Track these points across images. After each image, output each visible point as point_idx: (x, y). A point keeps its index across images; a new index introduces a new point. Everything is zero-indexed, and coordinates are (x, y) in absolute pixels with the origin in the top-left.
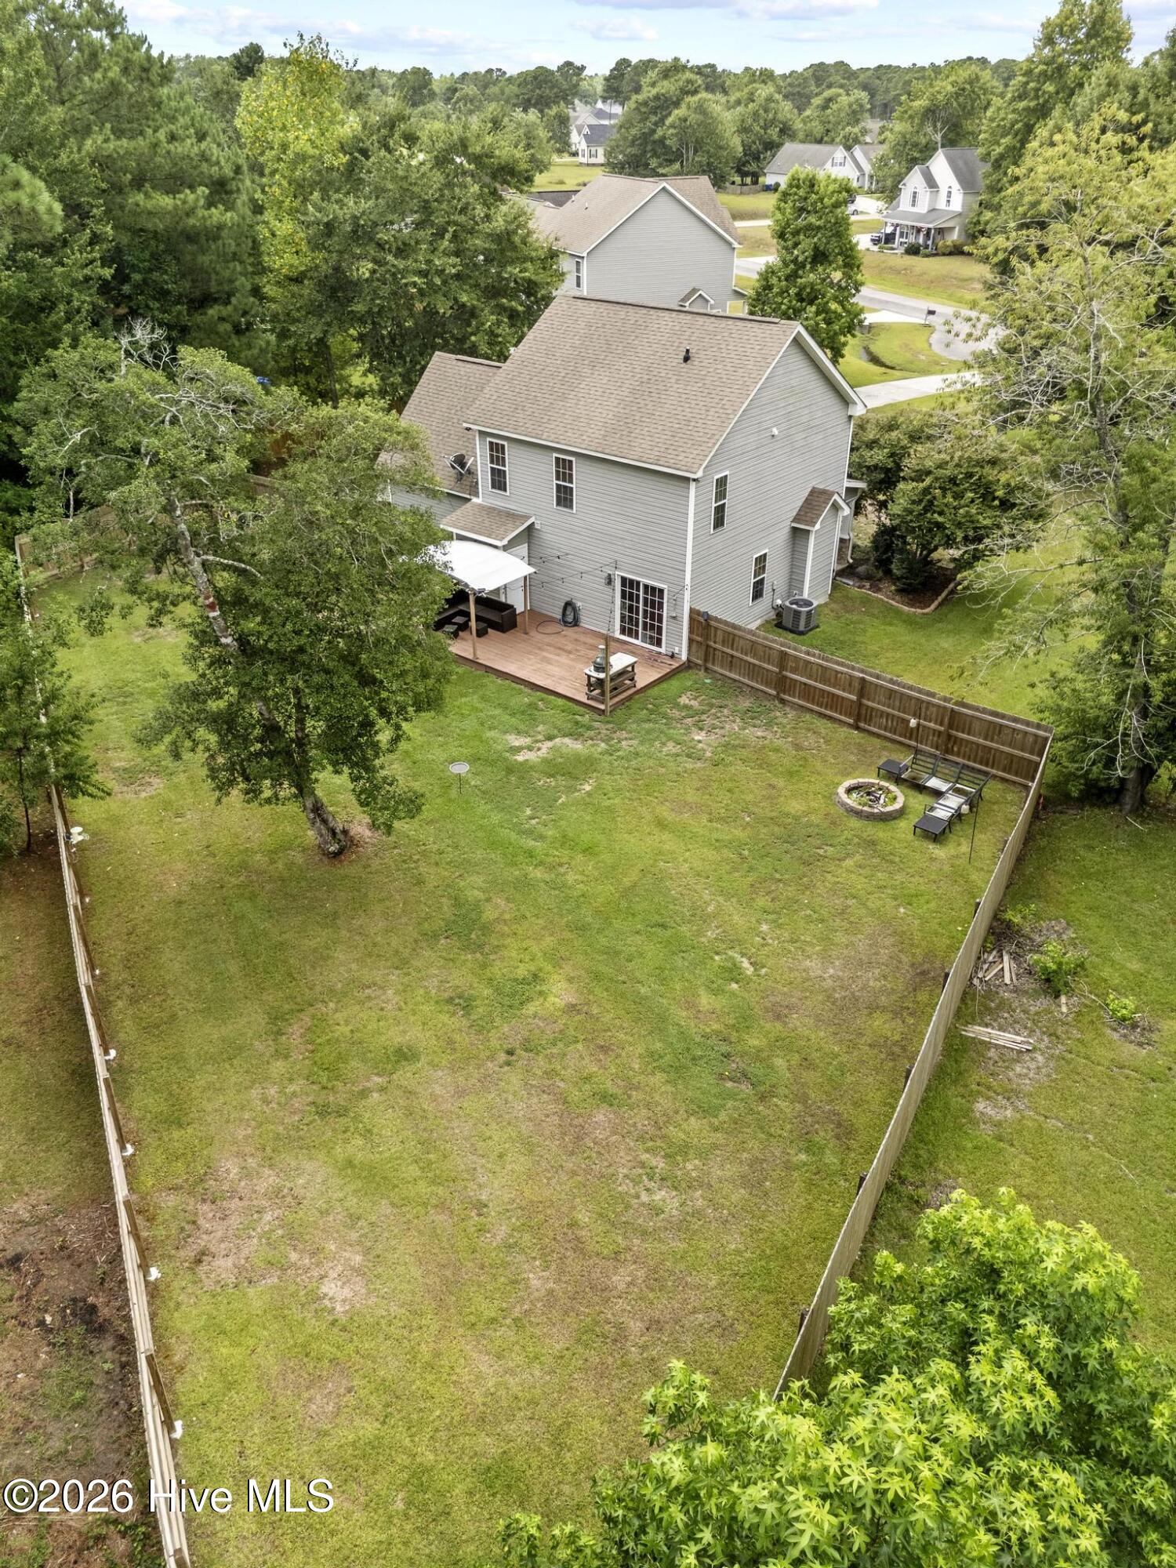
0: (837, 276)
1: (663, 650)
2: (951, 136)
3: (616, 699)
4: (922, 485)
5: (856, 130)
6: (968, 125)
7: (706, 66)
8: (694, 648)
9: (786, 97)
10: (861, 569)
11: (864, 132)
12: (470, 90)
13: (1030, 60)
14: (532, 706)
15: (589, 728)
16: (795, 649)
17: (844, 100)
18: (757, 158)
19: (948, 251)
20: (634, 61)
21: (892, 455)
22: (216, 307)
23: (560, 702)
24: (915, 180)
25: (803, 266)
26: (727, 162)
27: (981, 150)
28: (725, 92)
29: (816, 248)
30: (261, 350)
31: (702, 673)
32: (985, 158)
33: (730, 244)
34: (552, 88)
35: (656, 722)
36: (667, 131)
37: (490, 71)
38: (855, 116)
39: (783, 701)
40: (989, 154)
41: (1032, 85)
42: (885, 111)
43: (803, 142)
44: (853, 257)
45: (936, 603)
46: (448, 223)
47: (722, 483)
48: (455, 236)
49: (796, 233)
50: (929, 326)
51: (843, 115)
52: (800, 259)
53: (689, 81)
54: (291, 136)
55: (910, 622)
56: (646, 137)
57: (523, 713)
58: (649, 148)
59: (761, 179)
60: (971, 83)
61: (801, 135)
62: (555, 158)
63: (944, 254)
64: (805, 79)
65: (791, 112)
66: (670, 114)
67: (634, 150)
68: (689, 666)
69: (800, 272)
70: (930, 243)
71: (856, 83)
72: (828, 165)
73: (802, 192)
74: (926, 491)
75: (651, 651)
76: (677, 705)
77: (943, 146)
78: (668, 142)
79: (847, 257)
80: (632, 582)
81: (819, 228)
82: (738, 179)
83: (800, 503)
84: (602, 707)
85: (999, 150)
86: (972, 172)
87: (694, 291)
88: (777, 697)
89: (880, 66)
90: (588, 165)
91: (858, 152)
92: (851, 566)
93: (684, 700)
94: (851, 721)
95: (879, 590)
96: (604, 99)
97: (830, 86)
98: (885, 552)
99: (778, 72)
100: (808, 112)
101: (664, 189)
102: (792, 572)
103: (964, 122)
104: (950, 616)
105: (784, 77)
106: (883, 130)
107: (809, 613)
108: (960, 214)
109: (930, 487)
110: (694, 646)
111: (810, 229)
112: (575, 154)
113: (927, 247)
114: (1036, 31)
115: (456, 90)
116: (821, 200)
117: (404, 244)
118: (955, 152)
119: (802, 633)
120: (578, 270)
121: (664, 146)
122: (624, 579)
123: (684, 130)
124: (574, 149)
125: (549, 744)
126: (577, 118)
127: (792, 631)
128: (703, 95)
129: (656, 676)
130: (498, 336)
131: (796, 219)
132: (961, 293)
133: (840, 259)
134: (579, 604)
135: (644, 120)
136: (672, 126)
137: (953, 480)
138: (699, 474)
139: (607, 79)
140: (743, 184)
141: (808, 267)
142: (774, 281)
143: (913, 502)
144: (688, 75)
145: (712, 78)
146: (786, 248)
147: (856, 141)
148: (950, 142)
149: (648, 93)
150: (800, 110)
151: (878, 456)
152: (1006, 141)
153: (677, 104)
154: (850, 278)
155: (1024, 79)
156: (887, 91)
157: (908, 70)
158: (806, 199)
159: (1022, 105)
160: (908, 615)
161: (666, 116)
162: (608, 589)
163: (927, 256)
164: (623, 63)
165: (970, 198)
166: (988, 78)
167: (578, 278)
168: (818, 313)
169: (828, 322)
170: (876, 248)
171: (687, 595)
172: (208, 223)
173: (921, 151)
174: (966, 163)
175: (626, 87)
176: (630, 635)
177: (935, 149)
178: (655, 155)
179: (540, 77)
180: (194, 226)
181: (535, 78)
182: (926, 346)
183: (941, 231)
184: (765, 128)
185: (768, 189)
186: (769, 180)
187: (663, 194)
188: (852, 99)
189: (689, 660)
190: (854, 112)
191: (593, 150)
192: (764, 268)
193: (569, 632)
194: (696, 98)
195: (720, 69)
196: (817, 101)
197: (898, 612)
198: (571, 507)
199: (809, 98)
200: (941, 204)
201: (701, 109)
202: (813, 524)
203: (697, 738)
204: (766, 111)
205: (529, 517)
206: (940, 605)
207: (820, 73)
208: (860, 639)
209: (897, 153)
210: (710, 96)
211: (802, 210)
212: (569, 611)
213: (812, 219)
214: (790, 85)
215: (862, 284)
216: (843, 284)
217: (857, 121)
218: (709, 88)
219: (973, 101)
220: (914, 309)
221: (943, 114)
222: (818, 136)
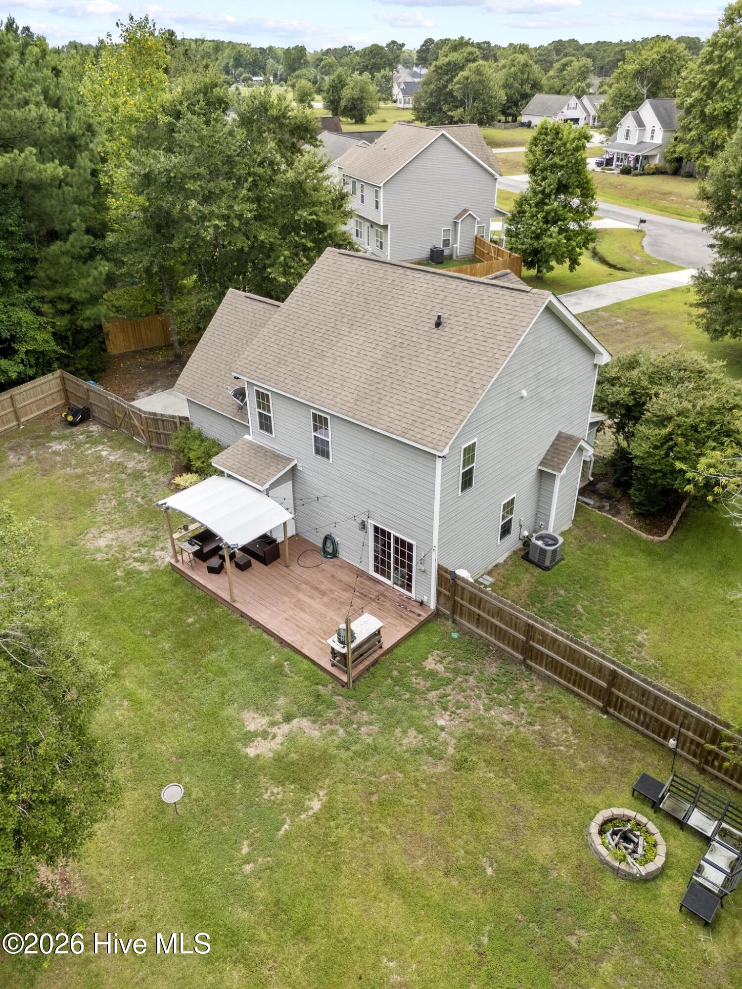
0: (575, 202)
1: (412, 595)
2: (653, 90)
3: (361, 667)
4: (665, 431)
5: (583, 84)
6: (666, 83)
7: (484, 43)
8: (442, 600)
9: (536, 62)
10: (601, 486)
11: (589, 86)
12: (331, 59)
13: (716, 35)
14: (277, 668)
15: (331, 706)
16: (543, 624)
17: (576, 64)
18: (516, 105)
19: (652, 171)
20: (436, 39)
21: (633, 393)
22: (59, 243)
23: (305, 665)
24: (628, 121)
25: (549, 196)
26: (496, 107)
27: (677, 101)
28: (496, 60)
29: (560, 182)
30: (95, 278)
31: (449, 623)
32: (680, 107)
33: (493, 176)
34: (381, 58)
35: (399, 698)
36: (454, 87)
37: (345, 47)
38: (583, 74)
39: (529, 668)
40: (682, 103)
41: (717, 53)
42: (603, 71)
43: (547, 93)
44: (587, 189)
45: (672, 528)
46: (249, 174)
47: (470, 452)
48: (255, 184)
49: (544, 169)
50: (641, 231)
51: (575, 74)
52: (547, 191)
53: (471, 53)
54: (120, 101)
55: (649, 551)
56: (440, 90)
57: (266, 679)
58: (442, 98)
59: (518, 118)
60: (670, 52)
61: (546, 88)
62: (382, 104)
63: (649, 174)
64: (549, 51)
65: (539, 73)
66: (457, 75)
67: (433, 100)
68: (437, 614)
69: (547, 201)
70: (638, 165)
71: (583, 53)
72: (565, 109)
73: (549, 138)
74: (669, 438)
75: (401, 595)
76: (421, 671)
77: (648, 97)
78: (455, 94)
79: (584, 188)
80: (383, 532)
81: (562, 167)
82: (503, 118)
83: (547, 448)
84: (345, 678)
85: (689, 100)
86: (669, 115)
87: (465, 211)
88: (524, 662)
89: (599, 42)
90: (403, 109)
91: (585, 99)
92: (591, 484)
93: (430, 664)
94: (600, 704)
95: (617, 513)
96: (417, 65)
97: (566, 55)
98: (623, 474)
99: (531, 46)
100: (551, 73)
101: (443, 135)
102: (538, 506)
103: (663, 80)
104: (686, 544)
105: (535, 49)
106: (602, 84)
107: (555, 551)
108: (661, 146)
109: (671, 434)
110: (442, 598)
111: (554, 167)
112: (395, 102)
113: (636, 169)
114: (721, 15)
115: (322, 60)
116: (565, 144)
117: (210, 192)
118: (657, 101)
119: (547, 569)
120: (377, 197)
121: (453, 96)
122: (376, 529)
123: (466, 86)
124: (395, 98)
125: (286, 728)
126: (399, 77)
127: (538, 566)
128: (481, 62)
129: (405, 631)
130: (291, 267)
131: (544, 159)
132: (664, 203)
133: (578, 191)
134: (337, 539)
135: (439, 80)
136: (458, 83)
137: (694, 428)
138: (446, 452)
139: (417, 52)
140: (507, 122)
141: (553, 197)
142: (526, 207)
143: (656, 447)
144: (470, 49)
145: (487, 51)
146: (536, 181)
147: (584, 92)
148: (652, 95)
149: (442, 61)
150: (546, 71)
151: (621, 394)
152: (696, 94)
153: (462, 68)
154: (586, 204)
155: (710, 49)
156: (603, 58)
157: (617, 45)
158: (552, 143)
159: (708, 68)
160: (646, 542)
161: (454, 77)
162: (363, 533)
163: (636, 175)
164: (429, 41)
165: (668, 134)
166: (682, 49)
167: (377, 202)
168: (559, 233)
169: (568, 239)
170: (599, 169)
171: (435, 555)
172: (43, 176)
173: (632, 101)
174: (665, 109)
175: (430, 57)
176: (383, 574)
177: (642, 100)
178: (446, 102)
179: (374, 52)
180: (31, 179)
181: (371, 52)
182: (640, 248)
183: (646, 158)
184: (522, 85)
185: (523, 125)
186: (524, 119)
187: (442, 139)
188: (581, 63)
189: (437, 609)
190: (583, 72)
191: (407, 99)
192: (519, 197)
193: (328, 565)
194: (476, 64)
195: (493, 45)
196: (557, 65)
197: (638, 539)
198: (328, 458)
199: (551, 63)
200: (647, 139)
201: (478, 72)
202: (560, 469)
203: (441, 722)
204: (522, 73)
205: (291, 460)
206: (675, 529)
207: (559, 47)
208: (603, 574)
209: (615, 101)
210: (485, 63)
211: (549, 152)
212: (329, 543)
213: (557, 160)
214: (539, 55)
215: (595, 209)
216: (581, 209)
217: (585, 79)
218: (485, 58)
219: (672, 65)
220: (628, 217)
221: (648, 74)
222: (558, 89)
